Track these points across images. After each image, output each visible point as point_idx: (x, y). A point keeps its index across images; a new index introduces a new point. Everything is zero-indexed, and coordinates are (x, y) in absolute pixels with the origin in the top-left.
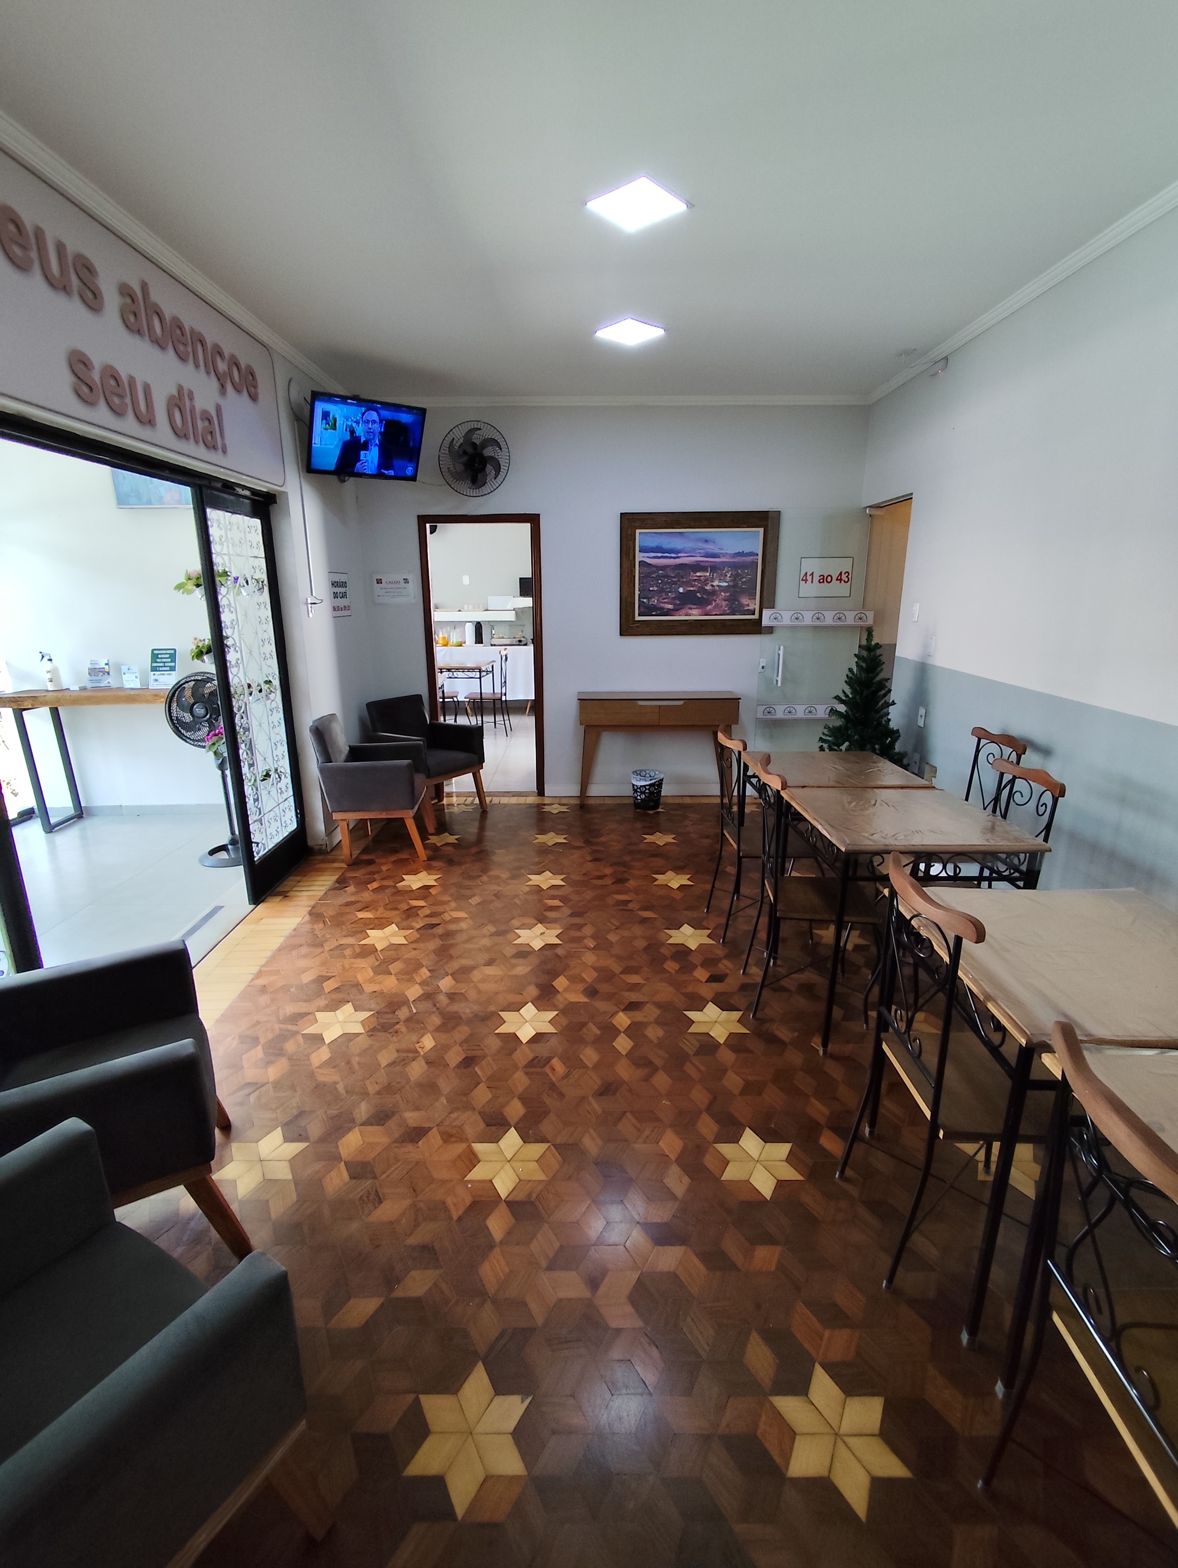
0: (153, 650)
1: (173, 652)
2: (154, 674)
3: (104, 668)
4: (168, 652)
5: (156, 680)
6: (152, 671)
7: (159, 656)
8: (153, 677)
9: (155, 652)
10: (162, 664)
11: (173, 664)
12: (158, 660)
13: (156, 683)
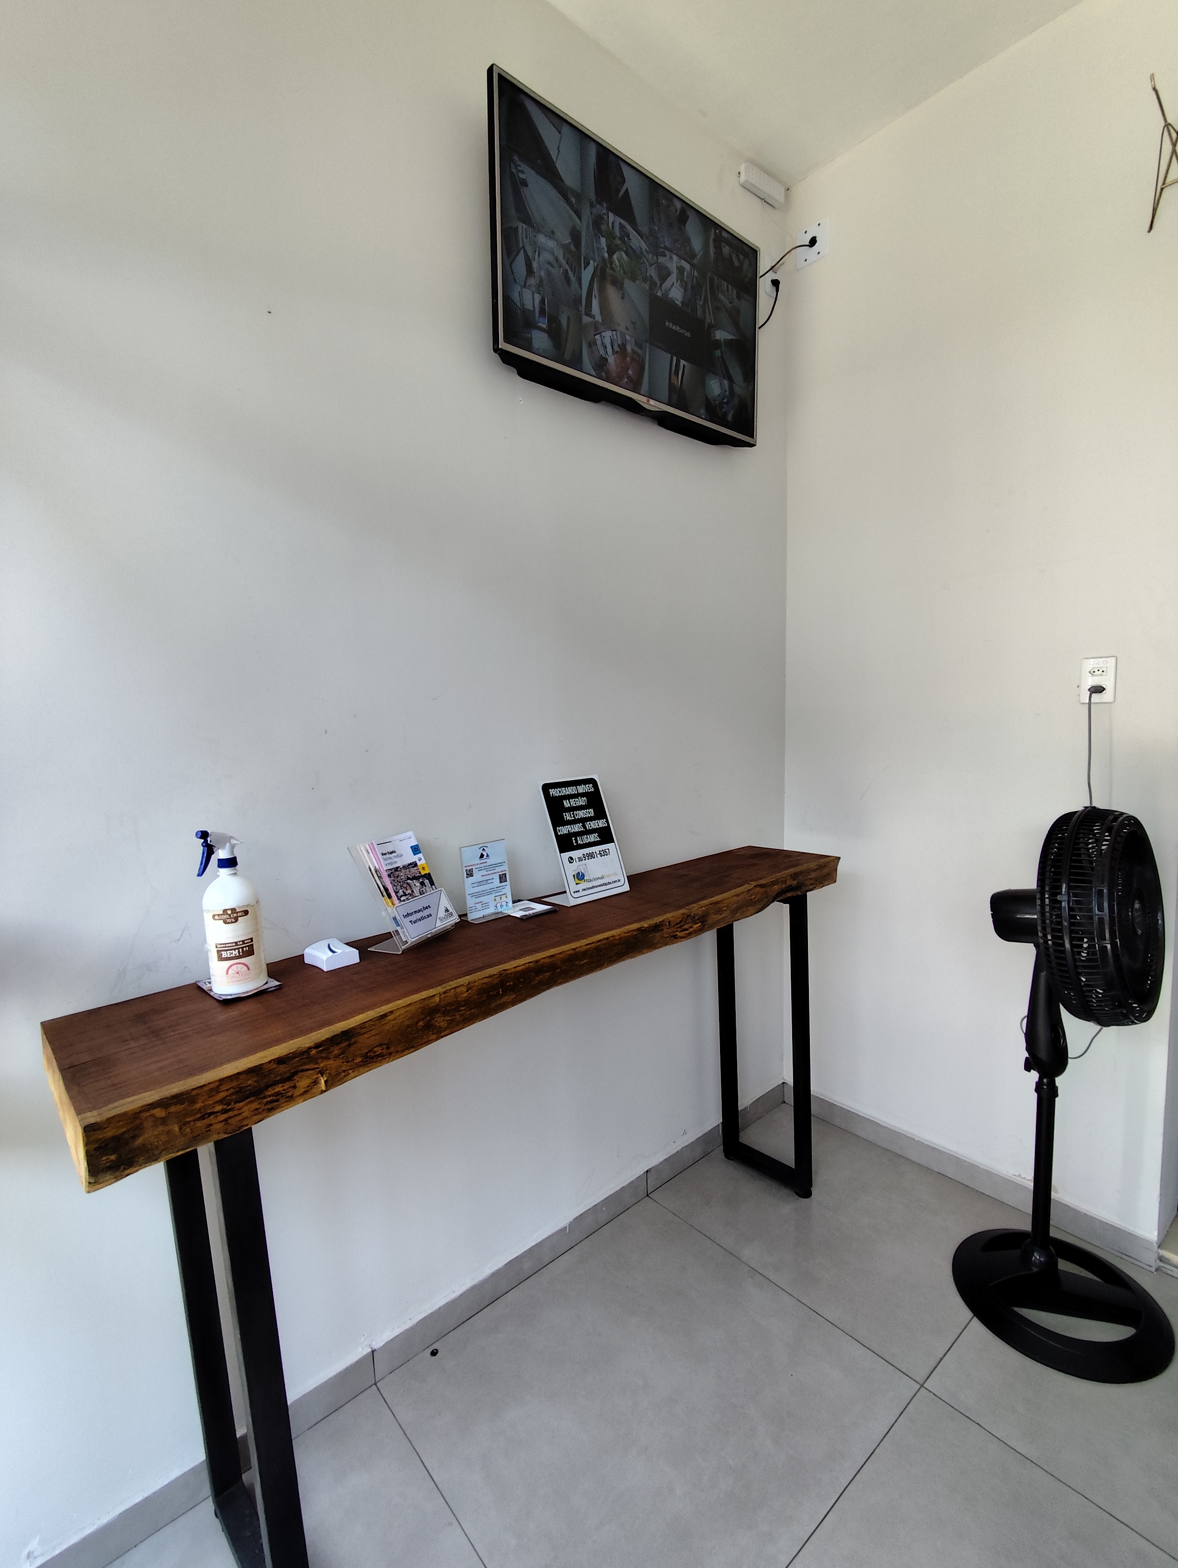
0: (546, 788)
1: (589, 788)
2: (571, 859)
3: (415, 865)
4: (581, 789)
5: (580, 877)
6: (562, 850)
7: (566, 804)
8: (571, 869)
9: (553, 792)
10: (577, 828)
11: (601, 823)
12: (568, 816)
13: (584, 885)
